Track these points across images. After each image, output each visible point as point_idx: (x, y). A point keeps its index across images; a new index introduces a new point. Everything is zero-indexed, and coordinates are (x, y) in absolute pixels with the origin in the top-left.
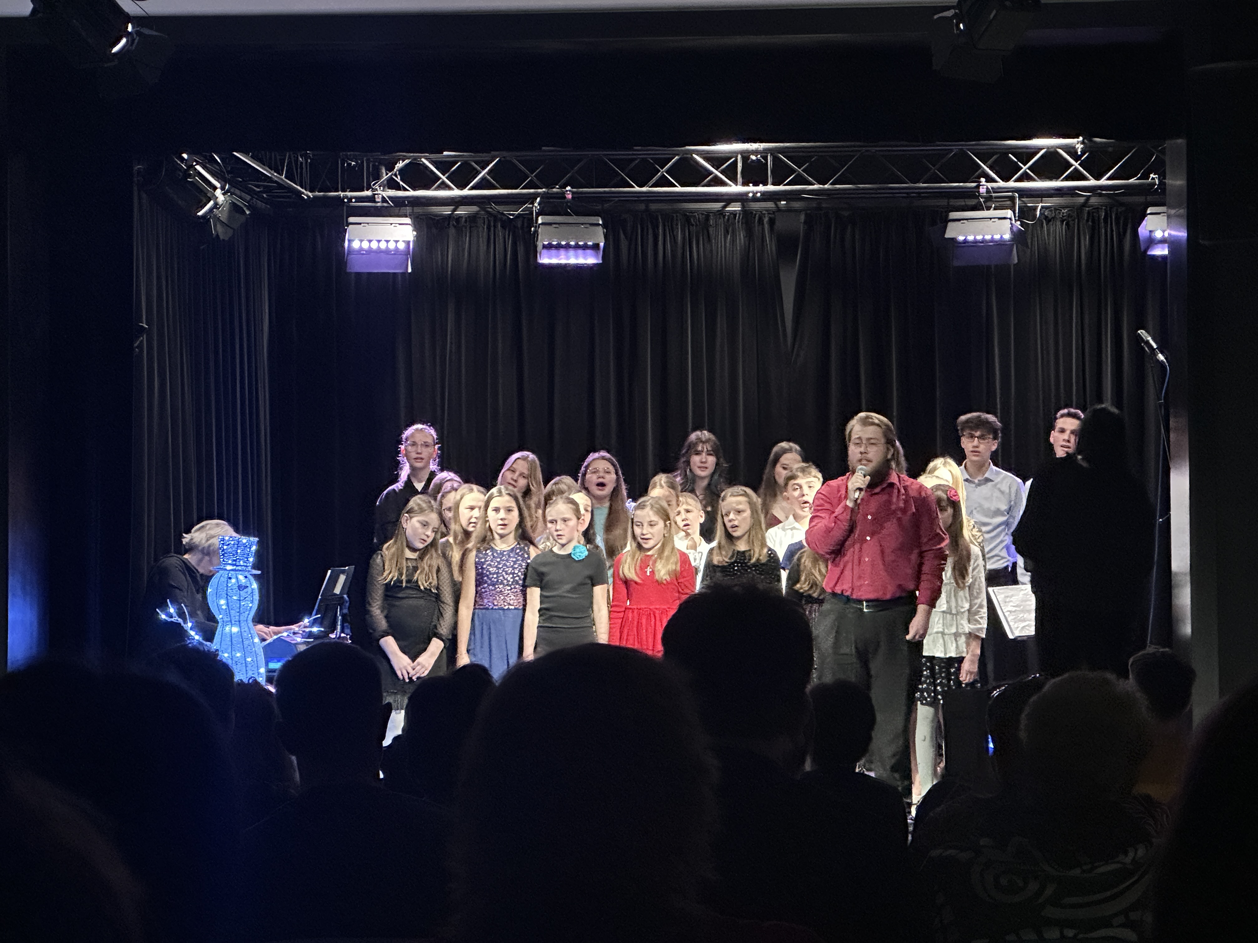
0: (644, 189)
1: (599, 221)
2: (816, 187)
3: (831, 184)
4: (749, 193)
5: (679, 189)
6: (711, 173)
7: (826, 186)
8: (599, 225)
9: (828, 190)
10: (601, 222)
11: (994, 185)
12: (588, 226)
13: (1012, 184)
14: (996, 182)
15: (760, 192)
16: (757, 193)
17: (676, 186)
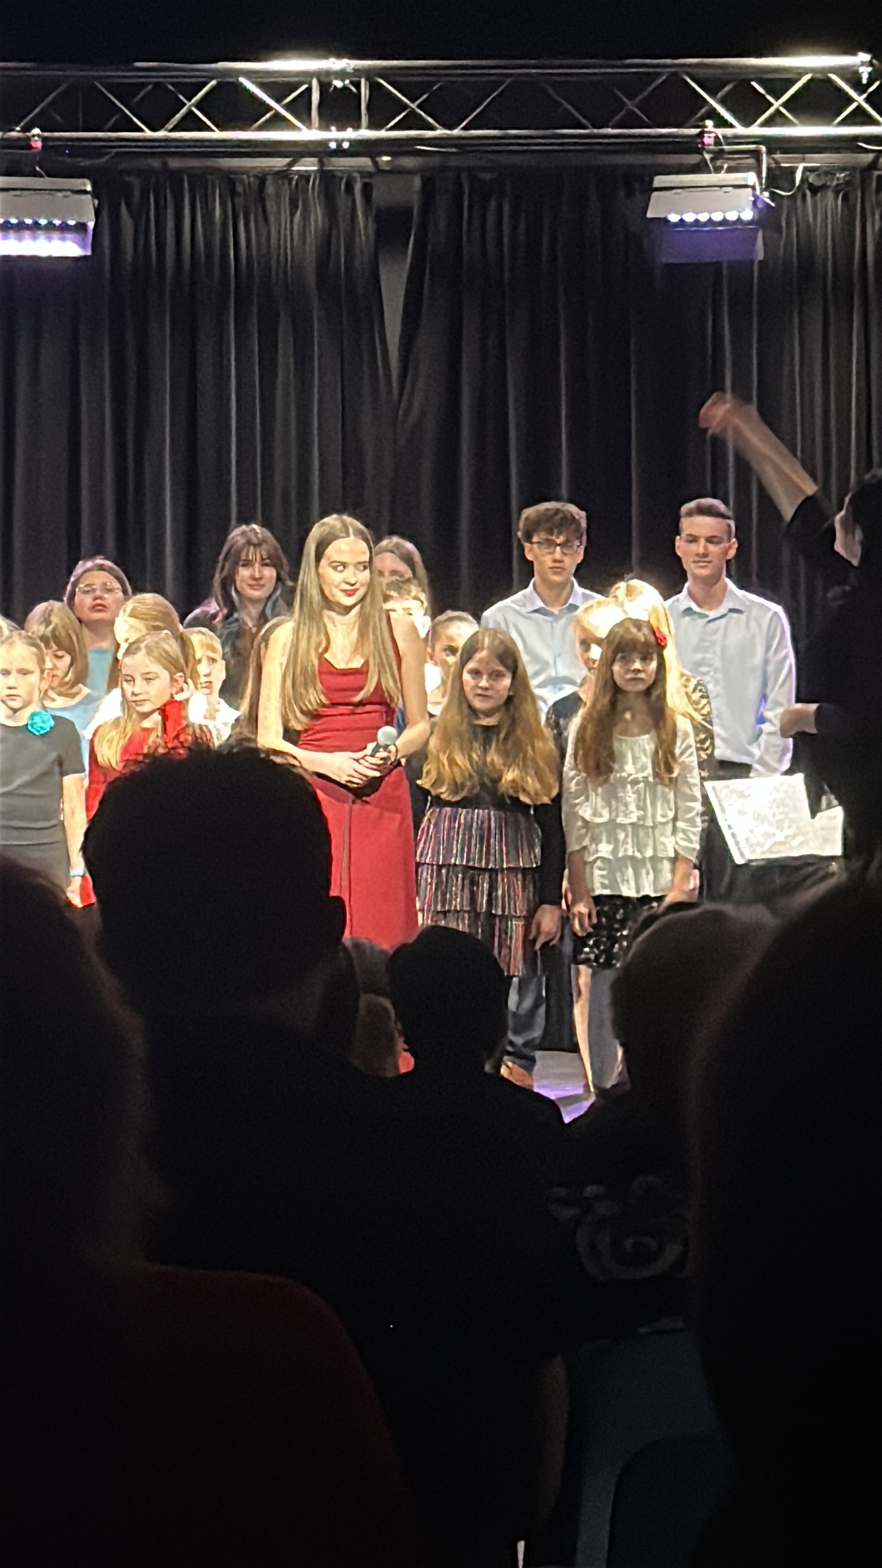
0: (161, 134)
1: (85, 185)
2: (440, 132)
3: (464, 129)
4: (330, 140)
5: (217, 135)
6: (269, 108)
7: (456, 132)
8: (85, 192)
9: (460, 138)
10: (89, 188)
11: (728, 132)
12: (68, 193)
13: (755, 130)
14: (731, 126)
15: (350, 141)
16: (343, 140)
17: (213, 130)
